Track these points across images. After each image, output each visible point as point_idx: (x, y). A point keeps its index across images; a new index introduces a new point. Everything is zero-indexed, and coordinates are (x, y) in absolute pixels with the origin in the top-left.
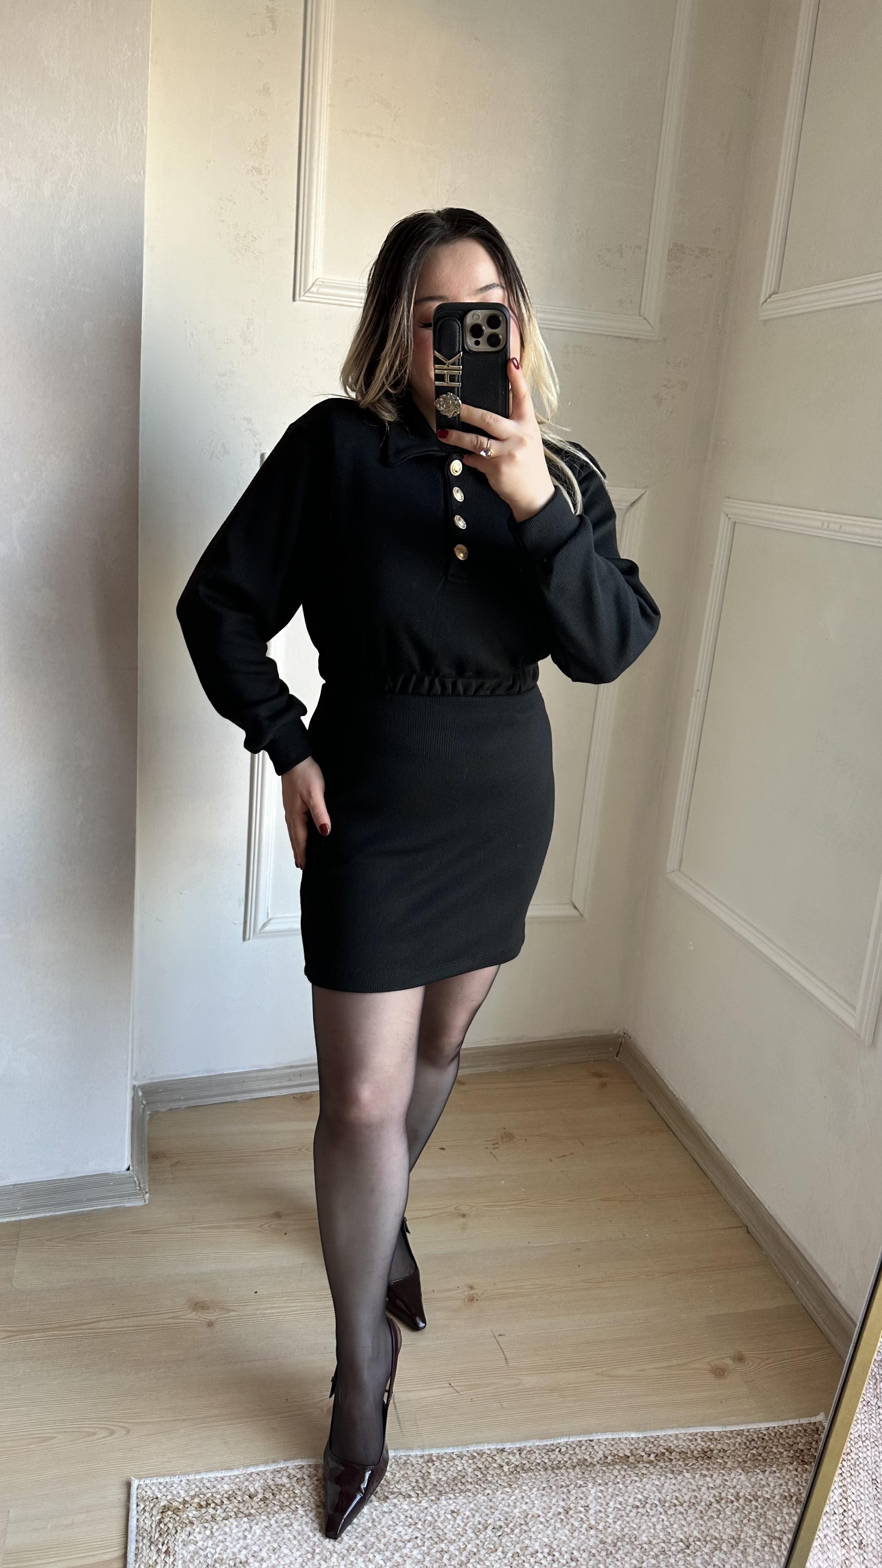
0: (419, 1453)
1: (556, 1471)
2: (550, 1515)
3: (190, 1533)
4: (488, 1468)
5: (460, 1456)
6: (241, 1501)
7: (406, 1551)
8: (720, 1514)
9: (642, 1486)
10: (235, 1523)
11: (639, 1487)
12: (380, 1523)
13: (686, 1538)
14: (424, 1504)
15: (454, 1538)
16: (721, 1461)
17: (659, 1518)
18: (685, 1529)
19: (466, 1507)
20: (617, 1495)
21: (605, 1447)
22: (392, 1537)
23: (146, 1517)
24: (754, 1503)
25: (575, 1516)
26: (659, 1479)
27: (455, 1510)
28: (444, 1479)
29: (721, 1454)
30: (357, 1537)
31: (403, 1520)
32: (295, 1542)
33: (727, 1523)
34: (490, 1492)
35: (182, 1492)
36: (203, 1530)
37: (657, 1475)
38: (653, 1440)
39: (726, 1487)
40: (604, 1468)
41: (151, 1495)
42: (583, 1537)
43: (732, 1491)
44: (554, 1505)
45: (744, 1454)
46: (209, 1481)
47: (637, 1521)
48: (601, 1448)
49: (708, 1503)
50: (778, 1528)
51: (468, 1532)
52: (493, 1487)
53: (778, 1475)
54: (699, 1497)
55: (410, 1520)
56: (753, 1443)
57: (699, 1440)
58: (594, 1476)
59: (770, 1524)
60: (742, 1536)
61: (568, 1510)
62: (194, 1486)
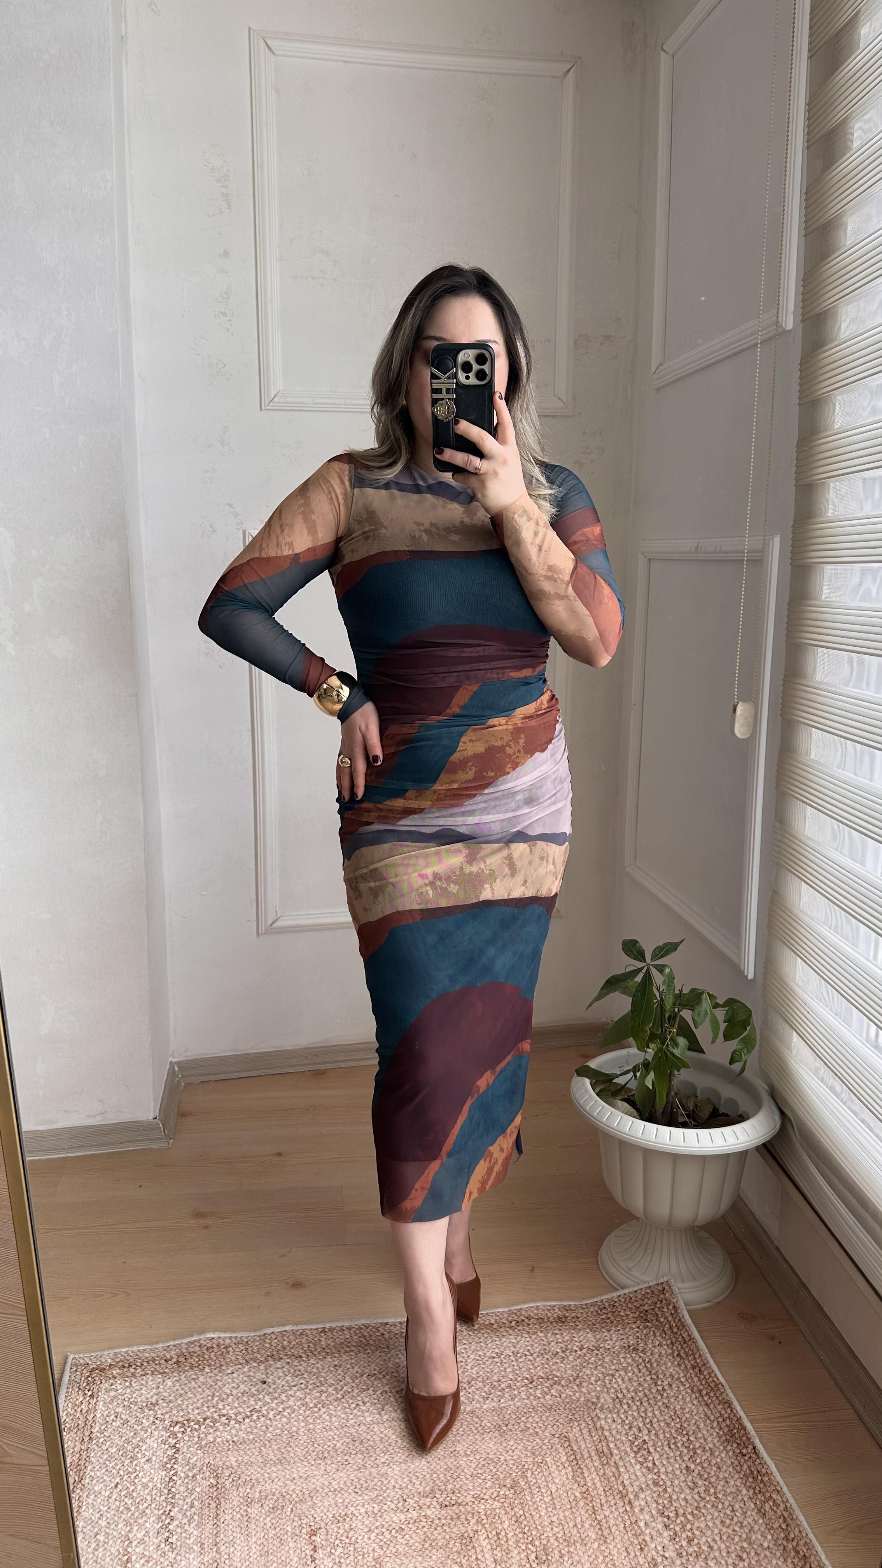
0: (314, 1327)
3: (112, 1384)
5: (349, 1328)
6: (158, 1363)
7: (291, 1392)
8: (564, 1360)
9: (500, 1343)
10: (151, 1378)
11: (497, 1344)
12: (272, 1375)
13: (530, 1376)
15: (333, 1382)
16: (572, 1324)
17: (511, 1364)
18: (532, 1371)
20: (478, 1351)
24: (596, 1352)
26: (516, 1338)
27: (338, 1365)
29: (573, 1320)
30: (252, 1385)
32: (200, 1390)
33: (569, 1366)
36: (123, 1382)
37: (514, 1336)
39: (573, 1341)
43: (577, 1344)
47: (491, 1367)
49: (555, 1353)
50: (613, 1367)
52: (373, 1348)
53: (621, 1332)
55: (297, 1372)
57: (557, 1310)
59: (605, 1365)
60: (580, 1375)
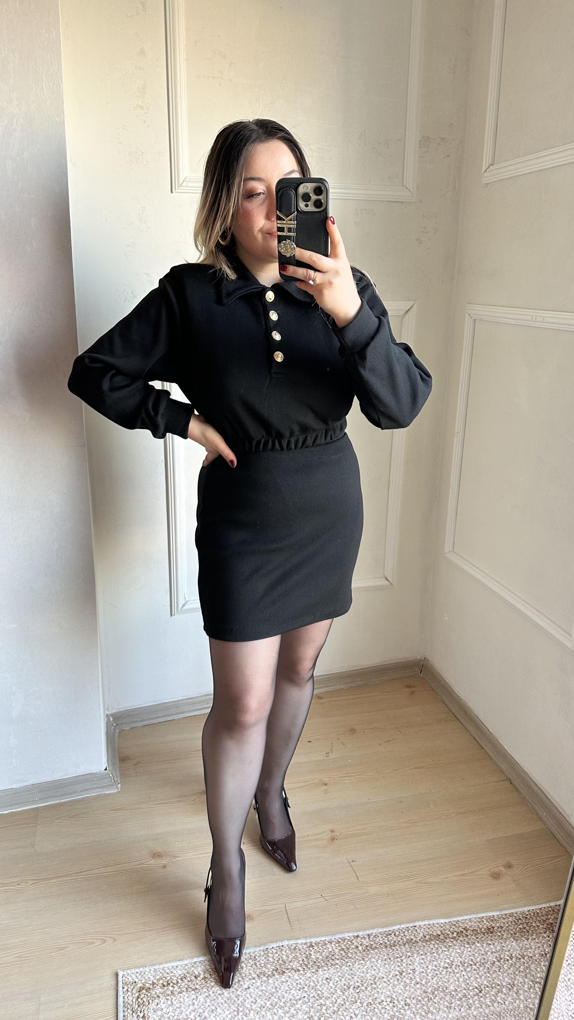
1: (392, 948)
2: (390, 976)
3: (158, 1004)
4: (349, 949)
6: (190, 980)
7: (298, 1006)
8: (501, 969)
9: (449, 954)
10: (187, 995)
11: (447, 955)
12: (280, 989)
13: (478, 985)
14: (308, 975)
15: (328, 995)
16: (499, 934)
17: (461, 974)
18: (479, 980)
19: (336, 975)
20: (433, 961)
21: (424, 930)
22: (288, 997)
23: (129, 995)
24: (522, 960)
25: (406, 976)
26: (460, 948)
27: (329, 978)
28: (321, 957)
29: (499, 930)
30: (266, 999)
31: (295, 986)
32: (226, 1005)
33: (505, 974)
34: (350, 964)
35: (151, 977)
36: (166, 1001)
37: (458, 946)
38: (455, 923)
39: (504, 951)
40: (424, 944)
41: (132, 981)
42: (412, 990)
43: (507, 953)
44: (392, 970)
45: (514, 929)
46: (168, 969)
47: (447, 977)
48: (422, 930)
49: (492, 962)
51: (337, 991)
52: (352, 961)
53: (537, 941)
54: (486, 958)
55: (300, 986)
56: (519, 921)
57: (485, 921)
58: (417, 949)
59: (533, 973)
60: (516, 982)
61: (402, 973)
62: (159, 973)
